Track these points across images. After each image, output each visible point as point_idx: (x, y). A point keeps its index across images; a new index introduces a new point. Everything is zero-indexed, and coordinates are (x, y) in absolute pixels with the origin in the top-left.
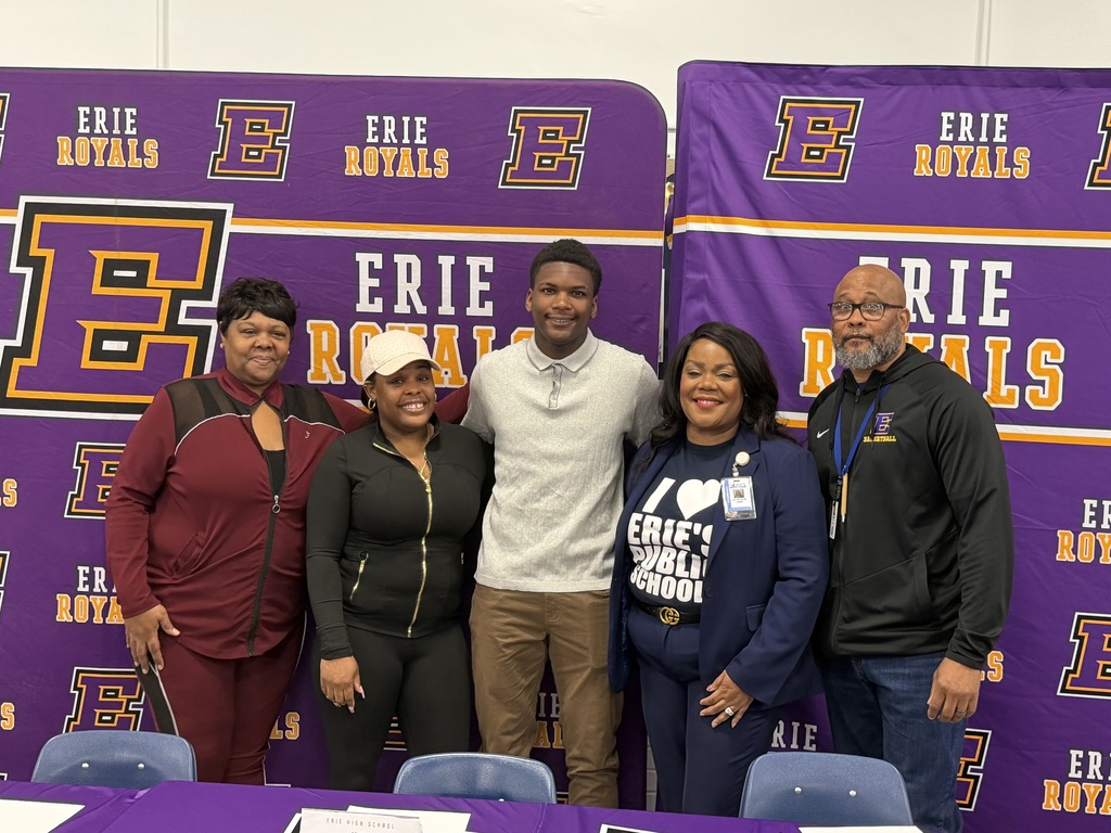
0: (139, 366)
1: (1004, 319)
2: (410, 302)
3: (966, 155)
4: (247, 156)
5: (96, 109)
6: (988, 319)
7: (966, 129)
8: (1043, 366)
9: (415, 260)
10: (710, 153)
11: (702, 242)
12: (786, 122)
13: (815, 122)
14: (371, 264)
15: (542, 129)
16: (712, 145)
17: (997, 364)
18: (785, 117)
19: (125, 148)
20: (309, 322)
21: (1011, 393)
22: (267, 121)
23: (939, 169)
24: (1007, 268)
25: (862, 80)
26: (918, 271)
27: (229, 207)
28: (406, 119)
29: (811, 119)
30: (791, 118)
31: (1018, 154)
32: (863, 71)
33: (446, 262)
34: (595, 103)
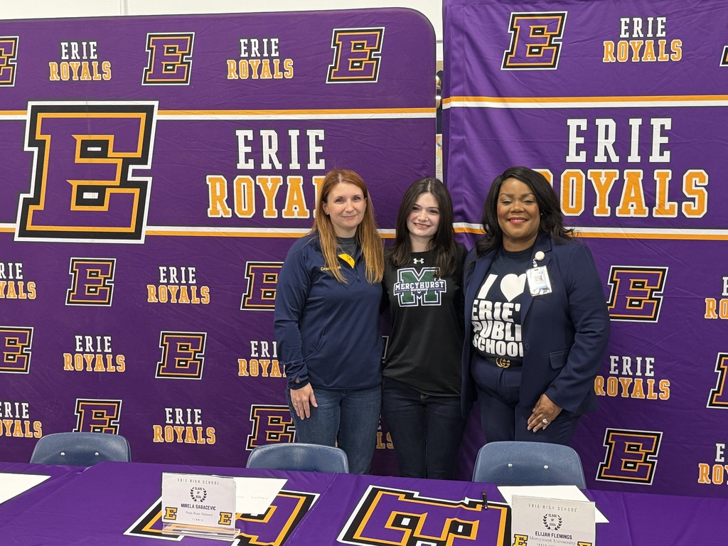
0: (105, 208)
1: (666, 157)
2: (271, 161)
3: (638, 46)
4: (166, 70)
5: (72, 43)
6: (656, 157)
7: (637, 29)
8: (694, 188)
9: (273, 133)
10: (465, 54)
11: (461, 115)
12: (515, 30)
13: (535, 29)
14: (246, 137)
15: (353, 42)
16: (466, 49)
17: (662, 188)
18: (515, 27)
19: (91, 68)
20: (208, 177)
21: (672, 207)
22: (177, 46)
23: (620, 57)
24: (668, 123)
26: (607, 127)
27: (156, 104)
28: (265, 41)
29: (532, 27)
30: (518, 27)
31: (674, 44)
33: (294, 134)
34: (388, 23)
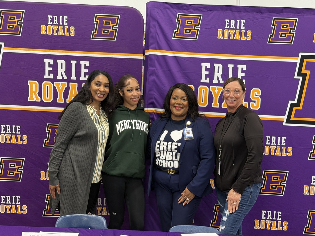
2: (62, 75)
3: (233, 33)
4: (9, 28)
8: (255, 96)
9: (63, 62)
10: (156, 30)
11: (154, 58)
12: (179, 21)
14: (49, 63)
15: (105, 21)
18: (179, 20)
20: (29, 81)
21: (246, 105)
22: (15, 16)
23: (225, 36)
24: (244, 67)
25: (202, 9)
26: (219, 67)
27: (3, 44)
28: (61, 17)
29: (187, 21)
30: (181, 20)
31: (248, 32)
32: (202, 6)
33: (74, 63)
34: (121, 13)
